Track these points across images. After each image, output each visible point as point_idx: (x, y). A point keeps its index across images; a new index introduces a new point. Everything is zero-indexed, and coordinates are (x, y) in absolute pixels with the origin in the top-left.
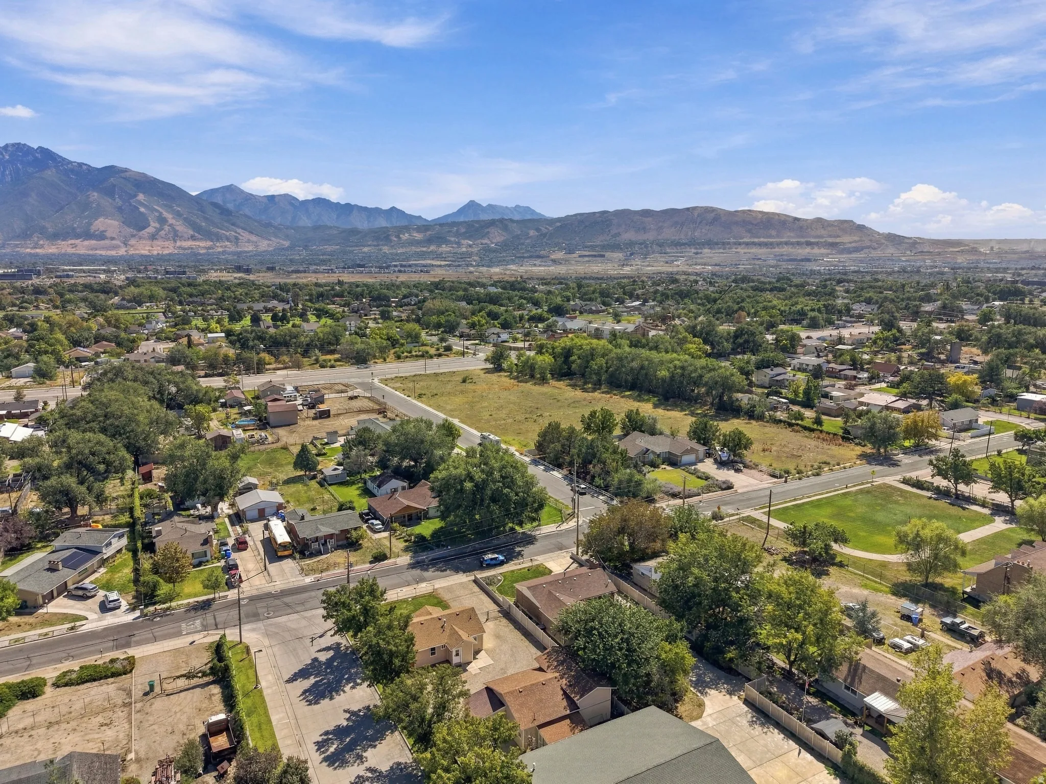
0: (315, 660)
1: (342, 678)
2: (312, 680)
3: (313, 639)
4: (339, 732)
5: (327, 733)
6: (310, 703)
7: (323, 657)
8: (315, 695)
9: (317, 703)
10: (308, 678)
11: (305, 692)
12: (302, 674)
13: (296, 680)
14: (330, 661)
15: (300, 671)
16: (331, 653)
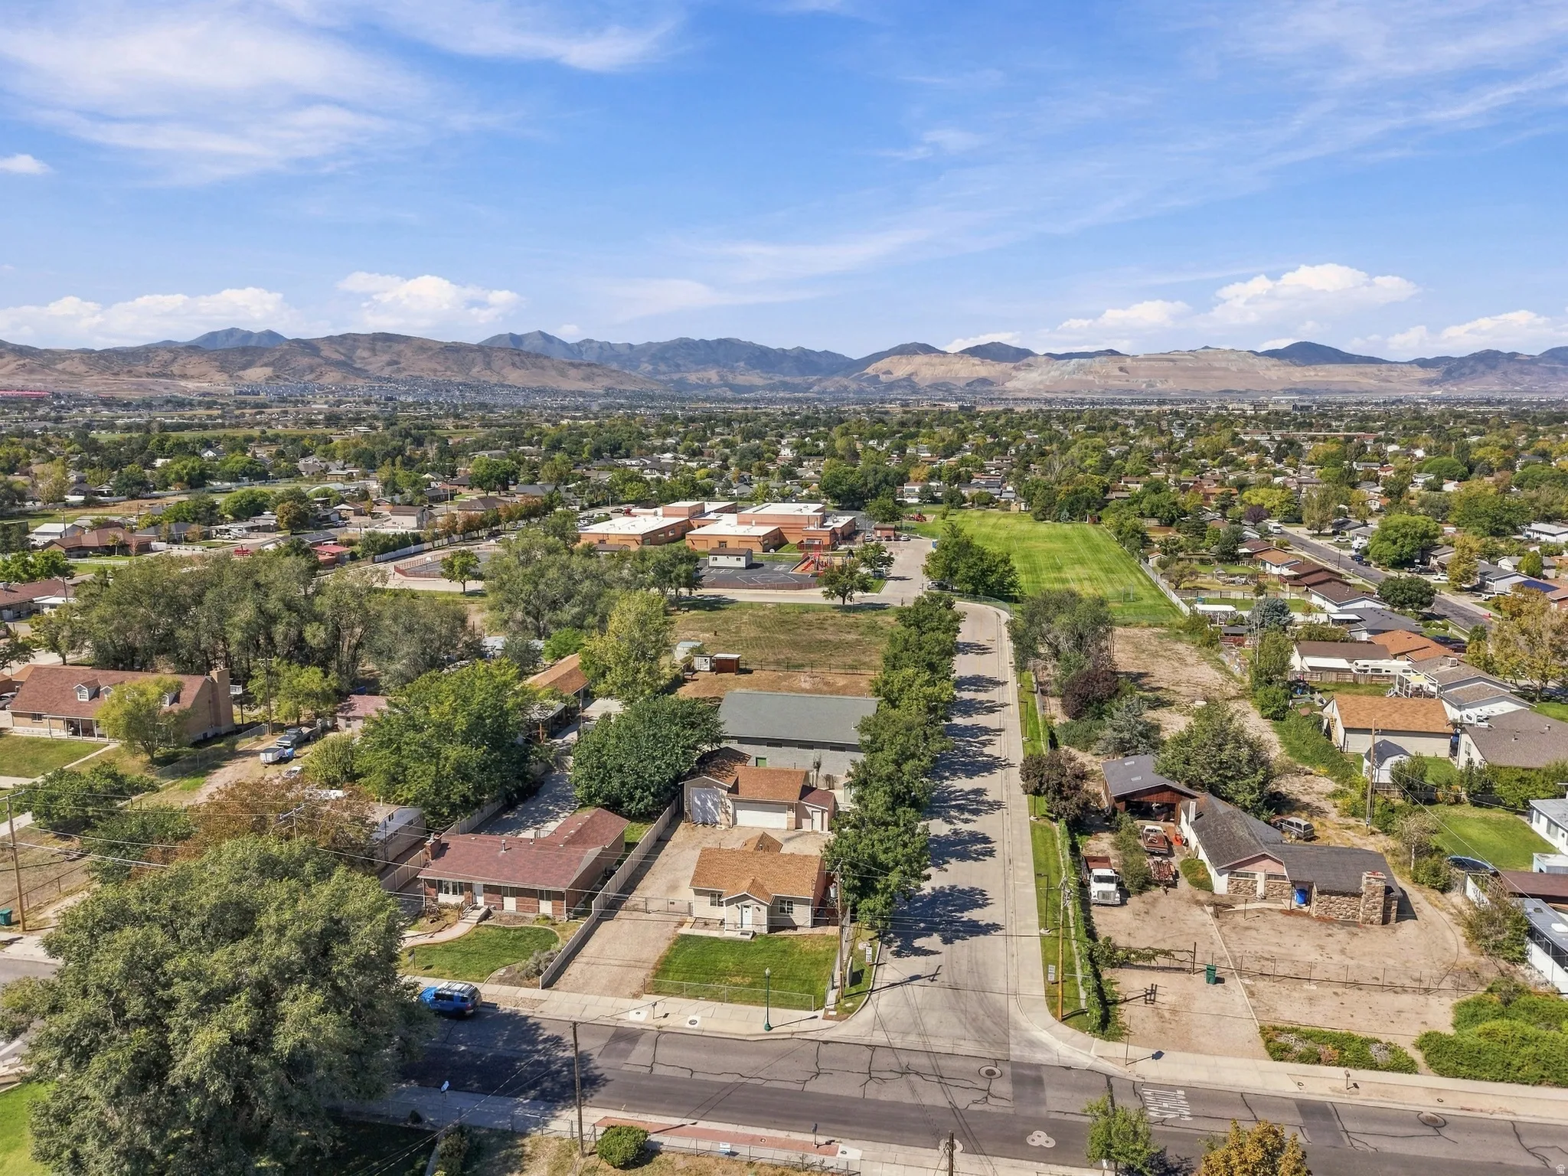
0: (947, 941)
1: (926, 905)
2: (967, 916)
3: (932, 978)
4: (963, 856)
5: (976, 860)
6: (982, 893)
7: (934, 941)
8: (973, 898)
9: (973, 889)
10: (970, 921)
11: (981, 906)
12: (976, 929)
13: (987, 925)
14: (927, 932)
15: (977, 934)
16: (918, 943)
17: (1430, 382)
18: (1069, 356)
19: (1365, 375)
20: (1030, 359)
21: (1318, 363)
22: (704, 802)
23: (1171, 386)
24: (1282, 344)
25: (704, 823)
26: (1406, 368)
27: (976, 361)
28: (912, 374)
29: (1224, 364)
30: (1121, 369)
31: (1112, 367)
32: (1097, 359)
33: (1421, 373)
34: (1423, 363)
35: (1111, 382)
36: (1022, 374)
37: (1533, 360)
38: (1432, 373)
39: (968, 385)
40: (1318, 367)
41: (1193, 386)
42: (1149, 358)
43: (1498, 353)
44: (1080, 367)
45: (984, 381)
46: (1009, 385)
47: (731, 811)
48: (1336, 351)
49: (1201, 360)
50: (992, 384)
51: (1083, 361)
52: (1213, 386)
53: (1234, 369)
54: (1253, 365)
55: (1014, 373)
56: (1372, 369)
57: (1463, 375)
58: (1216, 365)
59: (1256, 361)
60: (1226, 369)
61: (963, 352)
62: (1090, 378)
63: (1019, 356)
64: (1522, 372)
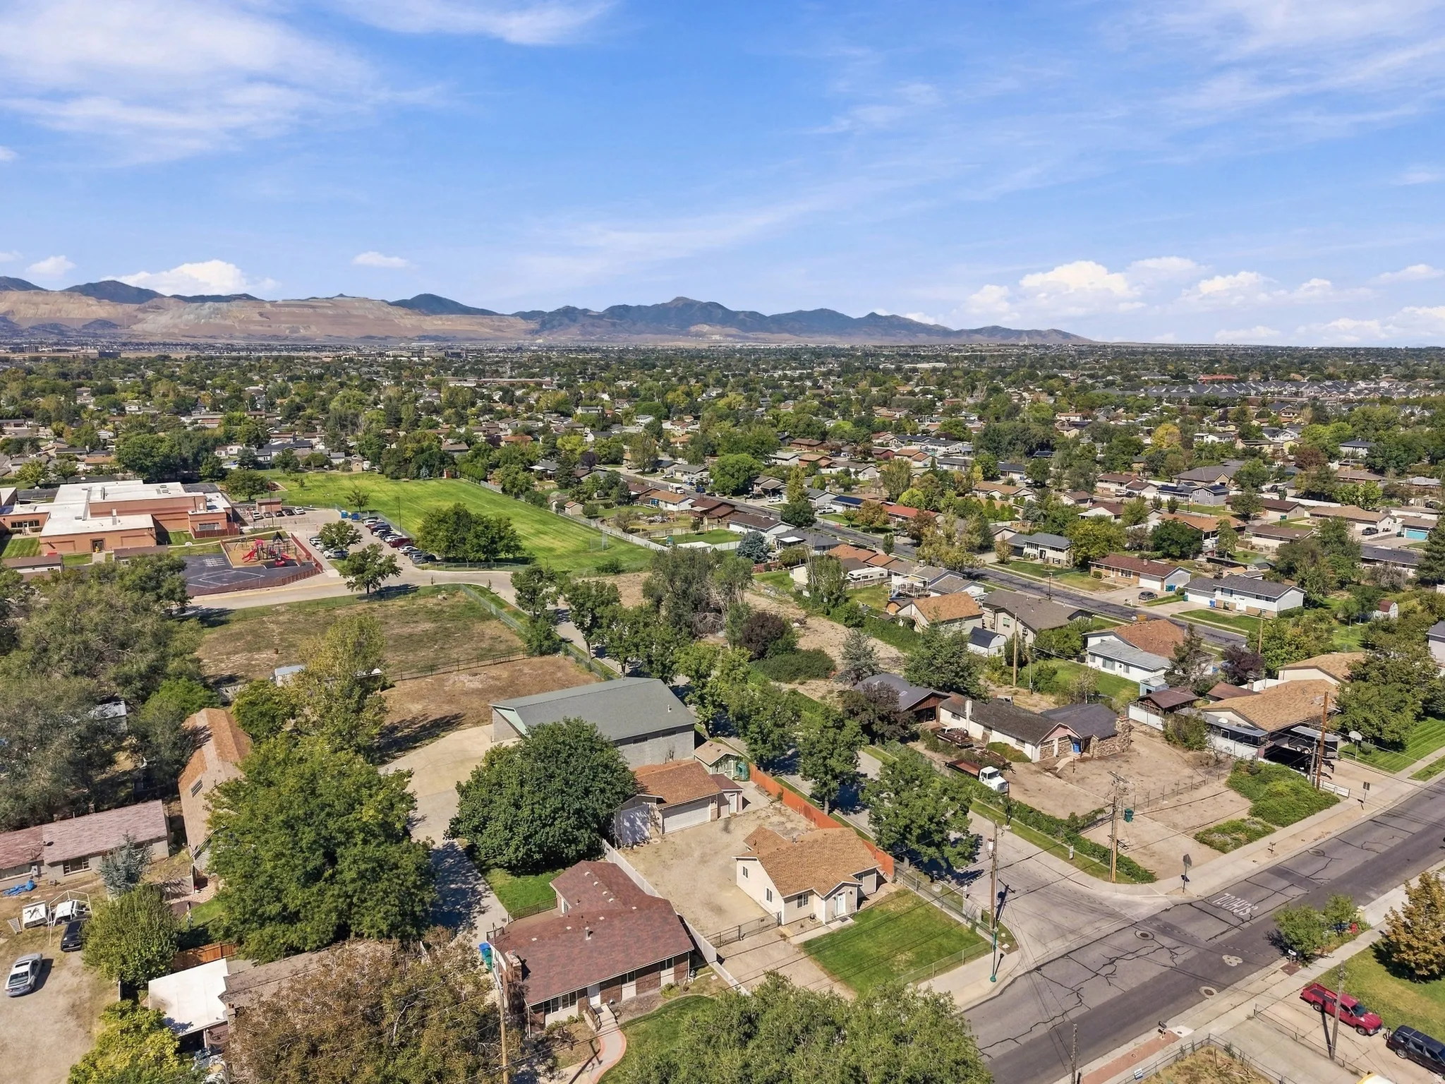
17: (534, 332)
18: (202, 299)
19: (481, 324)
20: (155, 301)
21: (441, 313)
22: (632, 822)
23: (315, 332)
24: (409, 296)
25: (636, 843)
26: (512, 320)
27: (92, 301)
28: (7, 313)
29: (361, 312)
30: (261, 315)
31: (252, 313)
32: (234, 303)
33: (522, 325)
34: (525, 316)
35: (253, 327)
36: (151, 317)
37: (600, 316)
38: (533, 325)
39: (85, 327)
40: (444, 317)
41: (337, 331)
42: (287, 304)
43: (575, 309)
44: (216, 312)
45: (105, 323)
46: (137, 328)
47: (660, 822)
48: (456, 304)
49: (338, 308)
50: (114, 326)
51: (217, 305)
52: (355, 333)
53: (371, 316)
54: (388, 313)
55: (140, 316)
56: (487, 320)
57: (553, 327)
58: (355, 312)
59: (390, 309)
60: (364, 317)
61: (73, 290)
62: (229, 322)
63: (144, 296)
64: (593, 325)
